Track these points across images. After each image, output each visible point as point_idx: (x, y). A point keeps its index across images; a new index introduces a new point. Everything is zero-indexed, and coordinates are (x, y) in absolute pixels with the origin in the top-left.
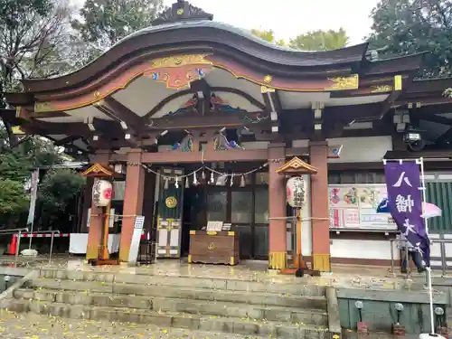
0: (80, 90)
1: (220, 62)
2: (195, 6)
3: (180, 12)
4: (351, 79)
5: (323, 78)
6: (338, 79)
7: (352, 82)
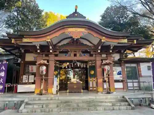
0: (41, 36)
1: (90, 32)
2: (81, 14)
3: (76, 15)
4: (125, 40)
5: (118, 39)
6: (122, 40)
7: (126, 41)
